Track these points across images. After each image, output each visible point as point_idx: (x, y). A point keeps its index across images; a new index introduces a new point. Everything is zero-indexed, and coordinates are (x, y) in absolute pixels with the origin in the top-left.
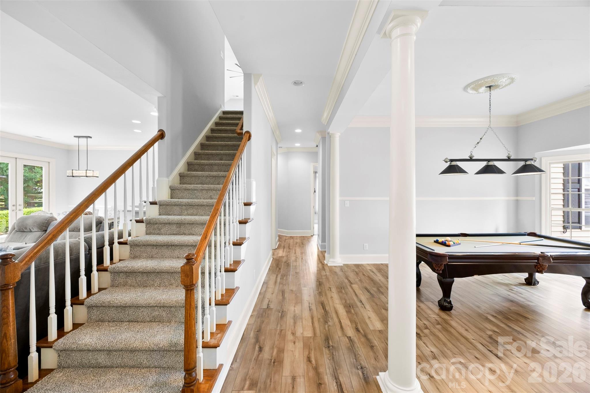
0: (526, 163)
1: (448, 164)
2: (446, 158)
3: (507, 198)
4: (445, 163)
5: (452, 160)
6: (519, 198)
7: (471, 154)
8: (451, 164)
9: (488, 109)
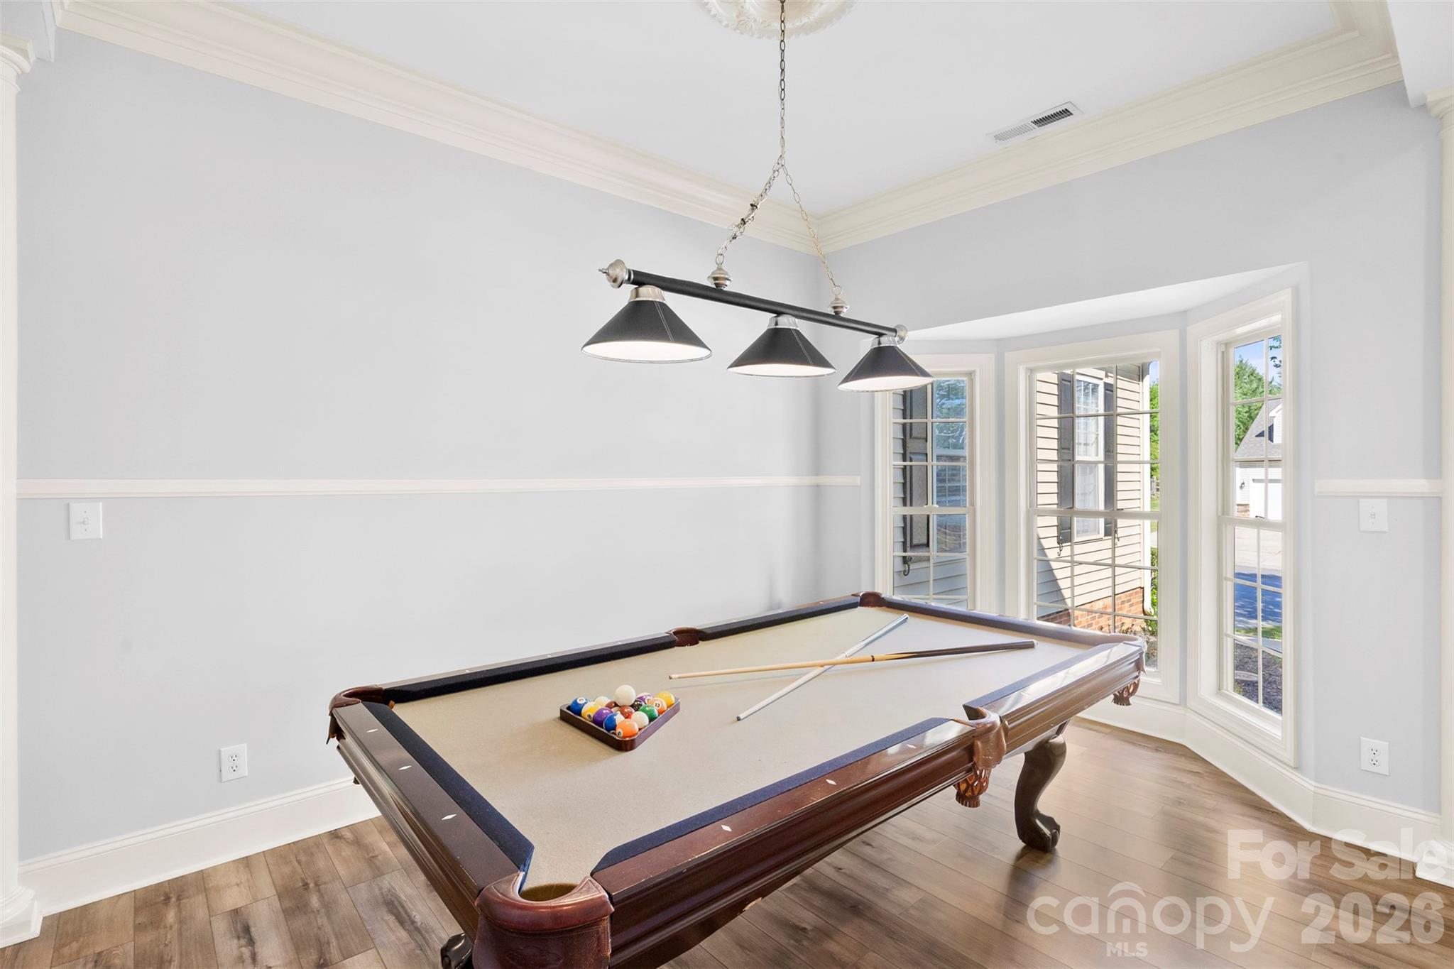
0: (879, 343)
1: (625, 295)
2: (616, 261)
3: (794, 480)
4: (608, 284)
5: (641, 279)
6: (824, 480)
7: (720, 269)
8: (637, 296)
9: (777, 89)
